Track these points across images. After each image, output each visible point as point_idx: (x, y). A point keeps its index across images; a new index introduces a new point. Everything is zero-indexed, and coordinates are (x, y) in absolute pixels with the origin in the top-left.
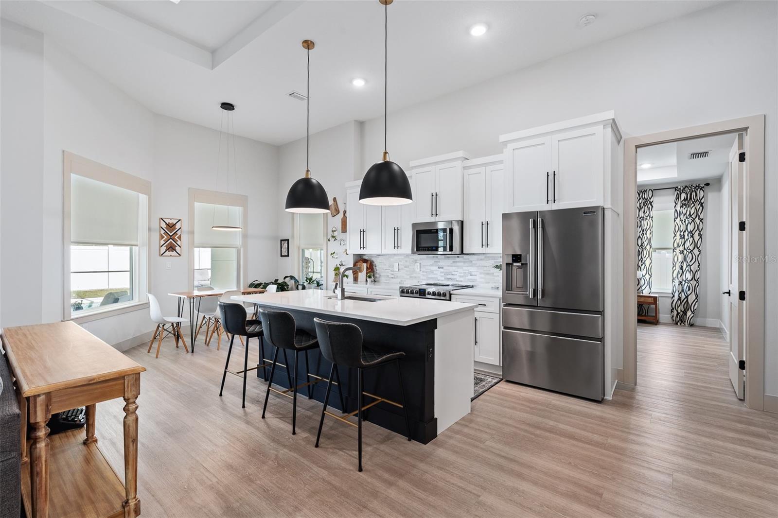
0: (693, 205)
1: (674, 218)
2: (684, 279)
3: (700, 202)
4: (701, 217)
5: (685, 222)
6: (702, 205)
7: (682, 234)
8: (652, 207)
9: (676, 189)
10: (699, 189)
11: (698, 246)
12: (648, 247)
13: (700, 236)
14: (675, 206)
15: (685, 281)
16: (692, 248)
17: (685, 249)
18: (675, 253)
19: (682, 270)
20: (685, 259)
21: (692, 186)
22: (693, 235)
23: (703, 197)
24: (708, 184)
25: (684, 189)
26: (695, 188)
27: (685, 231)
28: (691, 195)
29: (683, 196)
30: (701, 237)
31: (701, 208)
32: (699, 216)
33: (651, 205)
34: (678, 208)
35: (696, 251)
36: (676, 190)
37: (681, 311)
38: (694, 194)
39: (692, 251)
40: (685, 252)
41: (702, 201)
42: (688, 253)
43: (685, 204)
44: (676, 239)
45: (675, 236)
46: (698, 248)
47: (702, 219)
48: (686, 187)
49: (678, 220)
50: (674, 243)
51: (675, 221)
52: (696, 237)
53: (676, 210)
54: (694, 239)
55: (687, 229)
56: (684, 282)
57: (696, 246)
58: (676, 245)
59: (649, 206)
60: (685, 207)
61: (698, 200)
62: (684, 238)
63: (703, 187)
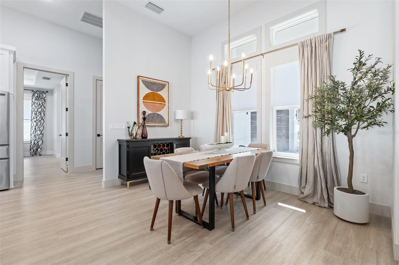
0: (41, 100)
1: (31, 105)
2: (37, 134)
3: (44, 99)
4: (45, 106)
5: (37, 107)
6: (45, 101)
7: (36, 113)
9: (33, 91)
10: (44, 93)
11: (43, 119)
13: (44, 114)
14: (32, 99)
15: (37, 135)
16: (40, 119)
17: (37, 120)
18: (32, 122)
19: (36, 130)
20: (37, 125)
21: (40, 91)
22: (41, 113)
23: (45, 97)
24: (47, 92)
25: (36, 92)
26: (42, 92)
27: (37, 112)
28: (40, 95)
29: (36, 95)
30: (44, 115)
31: (44, 102)
32: (44, 106)
34: (34, 100)
35: (42, 121)
36: (32, 91)
37: (35, 149)
38: (41, 95)
39: (40, 121)
40: (37, 121)
41: (45, 99)
42: (38, 122)
43: (37, 99)
44: (32, 115)
45: (32, 113)
46: (43, 120)
47: (45, 107)
48: (37, 91)
49: (33, 106)
50: (31, 117)
51: (32, 106)
52: (42, 114)
53: (32, 101)
54: (41, 116)
55: (38, 110)
56: (36, 136)
57: (42, 119)
58: (32, 118)
60: (37, 100)
61: (43, 98)
62: (36, 115)
63: (45, 93)
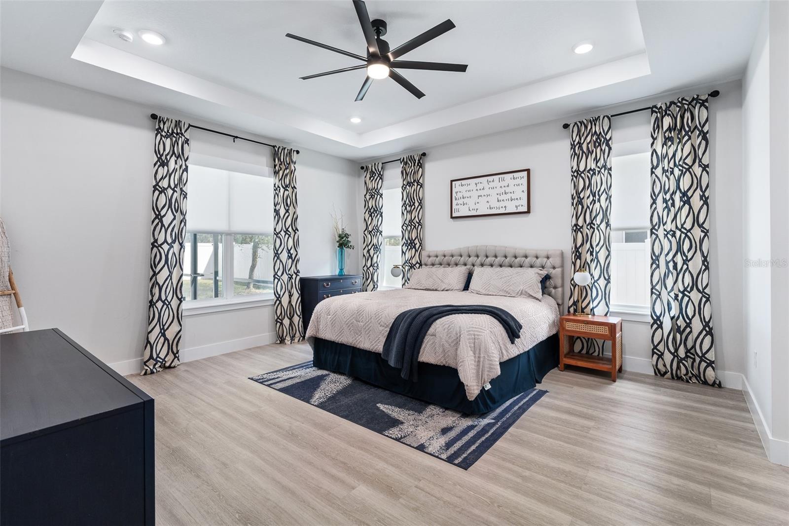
0: (686, 138)
1: (650, 166)
2: (682, 289)
3: (701, 132)
4: (705, 161)
5: (672, 173)
6: (705, 138)
7: (668, 197)
8: (610, 149)
9: (653, 109)
10: (698, 105)
11: (701, 221)
12: (603, 226)
13: (705, 200)
14: (653, 144)
15: (683, 293)
16: (688, 226)
17: (677, 227)
18: (654, 236)
19: (676, 270)
20: (679, 249)
21: (683, 99)
22: (689, 198)
23: (707, 120)
24: (715, 94)
25: (668, 108)
26: (690, 103)
27: (674, 193)
28: (682, 117)
29: (667, 121)
30: (706, 203)
31: (704, 142)
32: (700, 161)
33: (608, 145)
34: (658, 146)
35: (697, 233)
36: (653, 112)
38: (687, 115)
39: (689, 231)
40: (678, 233)
41: (705, 129)
42: (683, 236)
43: (671, 139)
44: (656, 208)
45: (654, 202)
46: (700, 226)
47: (708, 166)
48: (672, 103)
49: (658, 171)
50: (652, 216)
51: (652, 173)
52: (696, 202)
53: (655, 150)
54: (691, 208)
55: (678, 187)
56: (680, 295)
57: (696, 220)
58: (655, 220)
59: (604, 147)
60: (670, 143)
61: (696, 127)
62: (673, 205)
63: (706, 101)
